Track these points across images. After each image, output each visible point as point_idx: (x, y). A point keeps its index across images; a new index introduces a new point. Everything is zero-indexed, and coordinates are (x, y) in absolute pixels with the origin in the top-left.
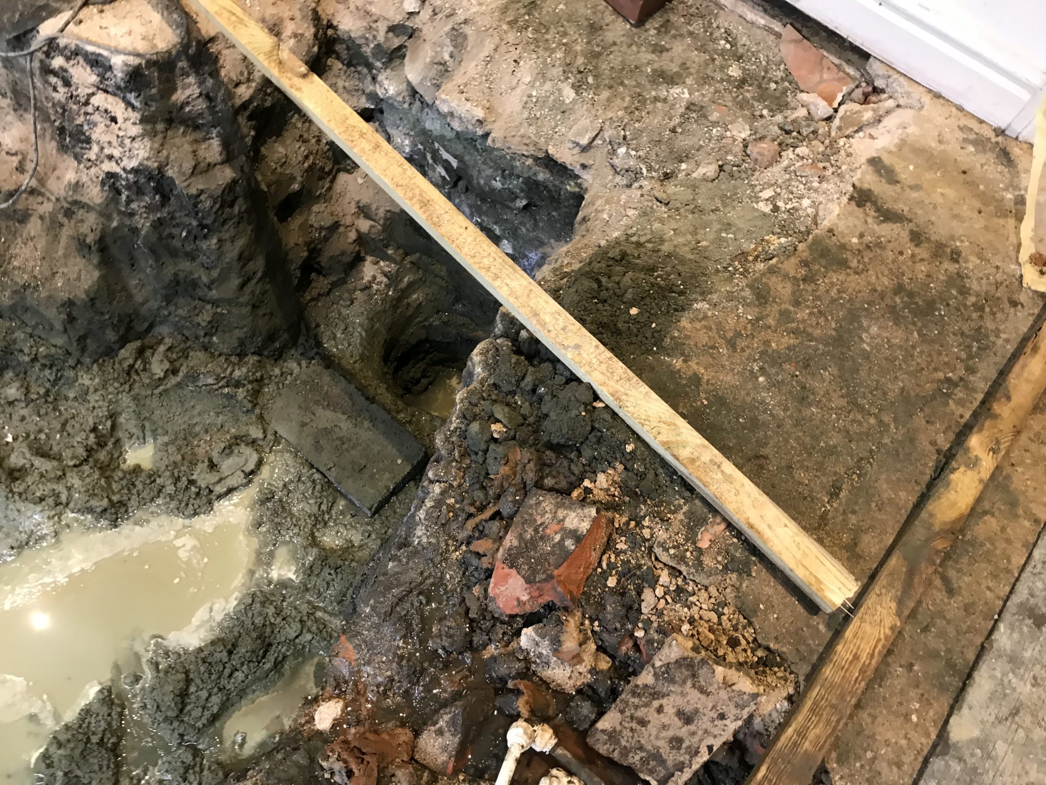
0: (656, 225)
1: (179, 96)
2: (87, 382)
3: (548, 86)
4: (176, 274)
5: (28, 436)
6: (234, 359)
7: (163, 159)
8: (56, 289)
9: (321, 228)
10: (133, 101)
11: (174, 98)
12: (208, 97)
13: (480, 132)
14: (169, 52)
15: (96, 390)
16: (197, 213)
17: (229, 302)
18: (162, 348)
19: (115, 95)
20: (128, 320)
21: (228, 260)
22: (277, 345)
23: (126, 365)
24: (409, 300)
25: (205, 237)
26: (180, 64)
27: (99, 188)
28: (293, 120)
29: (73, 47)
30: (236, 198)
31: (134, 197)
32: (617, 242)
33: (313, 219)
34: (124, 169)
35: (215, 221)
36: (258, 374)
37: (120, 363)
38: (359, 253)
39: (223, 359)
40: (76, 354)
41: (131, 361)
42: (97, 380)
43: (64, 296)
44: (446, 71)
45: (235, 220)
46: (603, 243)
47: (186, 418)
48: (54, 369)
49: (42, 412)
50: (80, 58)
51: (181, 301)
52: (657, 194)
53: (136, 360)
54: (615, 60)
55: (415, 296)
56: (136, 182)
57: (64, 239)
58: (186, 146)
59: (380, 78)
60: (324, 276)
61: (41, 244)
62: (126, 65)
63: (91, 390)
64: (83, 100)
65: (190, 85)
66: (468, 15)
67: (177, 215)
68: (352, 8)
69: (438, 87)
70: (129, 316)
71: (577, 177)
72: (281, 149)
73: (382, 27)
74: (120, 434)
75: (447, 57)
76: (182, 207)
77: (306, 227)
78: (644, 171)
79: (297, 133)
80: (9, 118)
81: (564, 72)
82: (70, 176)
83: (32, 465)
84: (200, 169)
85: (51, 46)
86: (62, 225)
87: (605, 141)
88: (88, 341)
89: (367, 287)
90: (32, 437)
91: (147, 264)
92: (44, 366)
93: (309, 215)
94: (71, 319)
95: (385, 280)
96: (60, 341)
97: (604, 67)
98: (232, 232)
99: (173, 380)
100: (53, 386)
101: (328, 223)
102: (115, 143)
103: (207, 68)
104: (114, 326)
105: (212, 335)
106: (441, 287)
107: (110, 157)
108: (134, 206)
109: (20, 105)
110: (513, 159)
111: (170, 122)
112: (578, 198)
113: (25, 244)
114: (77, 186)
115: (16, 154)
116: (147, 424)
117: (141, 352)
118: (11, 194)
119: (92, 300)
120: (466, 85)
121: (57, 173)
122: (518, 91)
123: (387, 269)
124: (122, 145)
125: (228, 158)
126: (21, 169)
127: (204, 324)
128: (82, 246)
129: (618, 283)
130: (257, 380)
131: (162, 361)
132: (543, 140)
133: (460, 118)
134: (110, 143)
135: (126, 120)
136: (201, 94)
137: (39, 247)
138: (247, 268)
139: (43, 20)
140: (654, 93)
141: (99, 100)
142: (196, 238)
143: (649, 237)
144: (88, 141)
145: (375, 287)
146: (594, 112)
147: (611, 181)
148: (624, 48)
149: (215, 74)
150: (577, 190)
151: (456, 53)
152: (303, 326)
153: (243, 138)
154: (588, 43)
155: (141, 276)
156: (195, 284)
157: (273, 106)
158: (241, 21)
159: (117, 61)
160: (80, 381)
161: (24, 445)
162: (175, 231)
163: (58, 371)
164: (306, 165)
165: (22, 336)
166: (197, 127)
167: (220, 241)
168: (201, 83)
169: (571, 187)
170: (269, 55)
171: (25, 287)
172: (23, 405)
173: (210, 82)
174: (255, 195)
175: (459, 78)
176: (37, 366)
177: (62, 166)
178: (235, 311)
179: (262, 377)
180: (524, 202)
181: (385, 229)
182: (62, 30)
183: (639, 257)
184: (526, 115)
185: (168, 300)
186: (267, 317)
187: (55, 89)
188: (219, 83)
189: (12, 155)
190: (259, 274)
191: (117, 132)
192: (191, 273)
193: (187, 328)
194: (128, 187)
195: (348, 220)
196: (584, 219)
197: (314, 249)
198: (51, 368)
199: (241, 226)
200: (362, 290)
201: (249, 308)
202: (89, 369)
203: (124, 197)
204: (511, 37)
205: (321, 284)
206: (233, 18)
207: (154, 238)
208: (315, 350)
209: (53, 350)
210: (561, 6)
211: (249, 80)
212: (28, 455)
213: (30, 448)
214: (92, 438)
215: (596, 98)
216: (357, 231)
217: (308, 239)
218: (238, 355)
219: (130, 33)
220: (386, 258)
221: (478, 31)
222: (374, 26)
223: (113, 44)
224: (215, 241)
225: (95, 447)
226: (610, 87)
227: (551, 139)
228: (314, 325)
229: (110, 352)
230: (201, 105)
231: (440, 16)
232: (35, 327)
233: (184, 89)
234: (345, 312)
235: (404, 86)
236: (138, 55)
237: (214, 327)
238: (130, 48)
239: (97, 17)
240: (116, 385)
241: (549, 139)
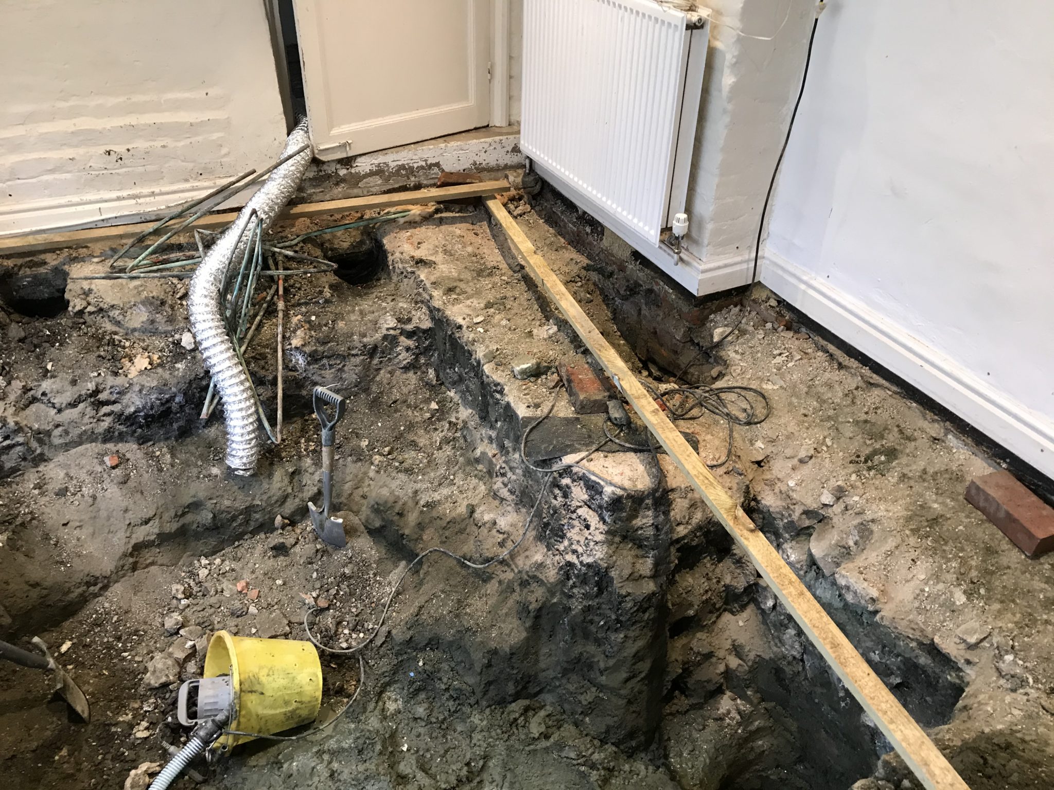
0: (1041, 730)
1: (638, 522)
2: (477, 721)
3: (941, 586)
4: (581, 654)
5: (417, 751)
6: (596, 742)
7: (611, 562)
8: (489, 638)
9: (699, 653)
10: (607, 518)
11: (634, 522)
12: (657, 528)
13: (871, 608)
14: (643, 492)
15: (482, 731)
16: (618, 610)
17: (612, 690)
18: (542, 713)
19: (594, 510)
20: (527, 679)
21: (625, 654)
22: (634, 743)
23: (513, 716)
24: (754, 745)
25: (616, 630)
26: (647, 501)
27: (556, 571)
28: (705, 561)
29: (581, 474)
30: (650, 607)
31: (578, 584)
32: (1001, 732)
33: (694, 644)
34: (581, 563)
35: (629, 620)
36: (612, 764)
37: (509, 714)
38: (722, 685)
39: (589, 738)
40: (479, 695)
41: (517, 715)
42: (485, 723)
43: (493, 645)
44: (849, 554)
45: (643, 624)
46: (987, 730)
47: (541, 782)
48: (457, 702)
49: (434, 735)
50: (582, 483)
51: (574, 677)
52: (1044, 703)
53: (521, 715)
54: (1008, 580)
55: (760, 743)
56: (585, 574)
57: (511, 602)
58: (629, 558)
59: (785, 546)
60: (686, 696)
61: (492, 601)
62: (614, 493)
63: (479, 729)
64: (572, 509)
65: (648, 516)
66: (875, 516)
67: (604, 606)
68: (777, 490)
69: (838, 565)
70: (530, 677)
71: (960, 670)
72: (690, 580)
73: (798, 510)
74: (485, 776)
75: (851, 543)
76: (610, 601)
77: (688, 648)
78: (1031, 681)
79: (705, 571)
80: (509, 508)
81: (958, 579)
82: (538, 558)
83: (415, 777)
84: (634, 578)
85: (567, 471)
86: (514, 591)
87: (992, 645)
88: (492, 687)
89: (721, 719)
90: (421, 753)
91: (563, 637)
92: (451, 696)
93: (692, 639)
94: (489, 665)
95: (738, 717)
96: (471, 680)
97: (997, 583)
98: (637, 633)
99: (544, 744)
100: (450, 716)
101: (705, 651)
102: (582, 543)
103: (663, 508)
104: (517, 681)
105: (587, 715)
106: (788, 741)
107: (574, 552)
108: (575, 591)
109: (522, 502)
110: (897, 638)
111: (624, 538)
112: (958, 690)
113: (480, 598)
114: (540, 566)
115: (504, 533)
116: (509, 775)
117: (527, 709)
118: (488, 560)
119: (512, 654)
120: (866, 568)
121: (527, 553)
122: (912, 584)
123: (742, 708)
124: (587, 545)
125: (654, 577)
126: (502, 544)
127: (585, 703)
128: (523, 609)
129: (1004, 766)
130: (609, 769)
131: (540, 724)
132: (930, 629)
133: (855, 593)
134: (578, 542)
135: (596, 529)
136: (653, 524)
137: (489, 602)
138: (636, 667)
139: (567, 454)
140: (1045, 617)
141: (584, 512)
142: (609, 629)
143: (1034, 738)
144: (563, 537)
145: (728, 721)
146: (984, 618)
147: (995, 682)
148: (1018, 573)
149: (666, 513)
150: (957, 681)
151: (861, 542)
152: (657, 735)
153: (670, 563)
154: (983, 561)
155: (553, 647)
156: (590, 667)
157: (697, 546)
158: (711, 484)
159: (608, 490)
160: (472, 719)
161: (414, 757)
162: (596, 619)
163: (459, 704)
164: (704, 598)
165: (447, 668)
166: (640, 547)
167: (626, 637)
168: (656, 517)
169: (951, 677)
170: (728, 510)
171: (468, 630)
172: (424, 724)
173: (662, 517)
174: (662, 608)
175: (860, 561)
176: (447, 695)
177: (533, 549)
178: (614, 699)
179: (614, 767)
180: (898, 680)
181: (752, 670)
182: (578, 463)
183: (1023, 750)
184: (917, 604)
185: (565, 672)
186: (634, 715)
187: (555, 498)
188: (667, 520)
189: (501, 533)
190: (643, 675)
191: (587, 535)
192: (593, 656)
193: (570, 702)
194: (577, 576)
195: (721, 654)
196: (965, 708)
197: (688, 668)
198: (455, 700)
199: (645, 630)
200: (716, 720)
201: (626, 700)
202: (482, 712)
203: (571, 582)
204: (913, 541)
205: (682, 702)
206: (706, 481)
207: (579, 620)
208: (662, 760)
209: (465, 686)
210: (961, 528)
211: (687, 523)
212: (414, 768)
213: (418, 762)
214: (464, 772)
215: (987, 607)
216: (727, 666)
217: (686, 660)
218: (601, 741)
219: (622, 474)
220: (743, 697)
221: (883, 530)
222: (792, 507)
223: (609, 478)
224: (622, 636)
225: (464, 779)
226: (1002, 602)
227: (939, 630)
228: (666, 738)
229: (502, 702)
230: (650, 532)
231: (851, 512)
232: (458, 664)
233: (643, 518)
234: (696, 735)
235: (804, 557)
236: (624, 489)
237: (590, 709)
238: (620, 484)
239: (602, 460)
240: (499, 731)
241: (936, 630)
